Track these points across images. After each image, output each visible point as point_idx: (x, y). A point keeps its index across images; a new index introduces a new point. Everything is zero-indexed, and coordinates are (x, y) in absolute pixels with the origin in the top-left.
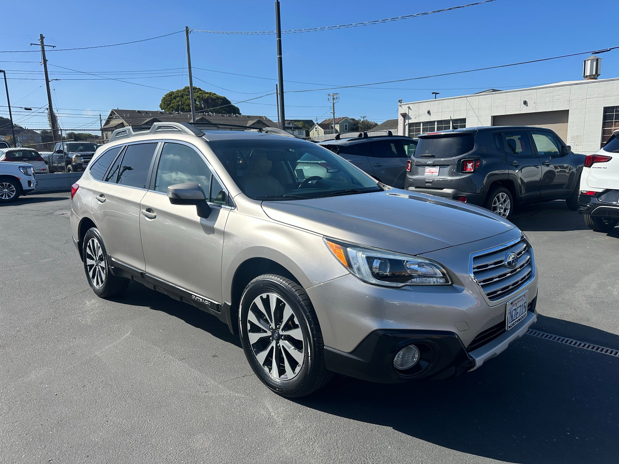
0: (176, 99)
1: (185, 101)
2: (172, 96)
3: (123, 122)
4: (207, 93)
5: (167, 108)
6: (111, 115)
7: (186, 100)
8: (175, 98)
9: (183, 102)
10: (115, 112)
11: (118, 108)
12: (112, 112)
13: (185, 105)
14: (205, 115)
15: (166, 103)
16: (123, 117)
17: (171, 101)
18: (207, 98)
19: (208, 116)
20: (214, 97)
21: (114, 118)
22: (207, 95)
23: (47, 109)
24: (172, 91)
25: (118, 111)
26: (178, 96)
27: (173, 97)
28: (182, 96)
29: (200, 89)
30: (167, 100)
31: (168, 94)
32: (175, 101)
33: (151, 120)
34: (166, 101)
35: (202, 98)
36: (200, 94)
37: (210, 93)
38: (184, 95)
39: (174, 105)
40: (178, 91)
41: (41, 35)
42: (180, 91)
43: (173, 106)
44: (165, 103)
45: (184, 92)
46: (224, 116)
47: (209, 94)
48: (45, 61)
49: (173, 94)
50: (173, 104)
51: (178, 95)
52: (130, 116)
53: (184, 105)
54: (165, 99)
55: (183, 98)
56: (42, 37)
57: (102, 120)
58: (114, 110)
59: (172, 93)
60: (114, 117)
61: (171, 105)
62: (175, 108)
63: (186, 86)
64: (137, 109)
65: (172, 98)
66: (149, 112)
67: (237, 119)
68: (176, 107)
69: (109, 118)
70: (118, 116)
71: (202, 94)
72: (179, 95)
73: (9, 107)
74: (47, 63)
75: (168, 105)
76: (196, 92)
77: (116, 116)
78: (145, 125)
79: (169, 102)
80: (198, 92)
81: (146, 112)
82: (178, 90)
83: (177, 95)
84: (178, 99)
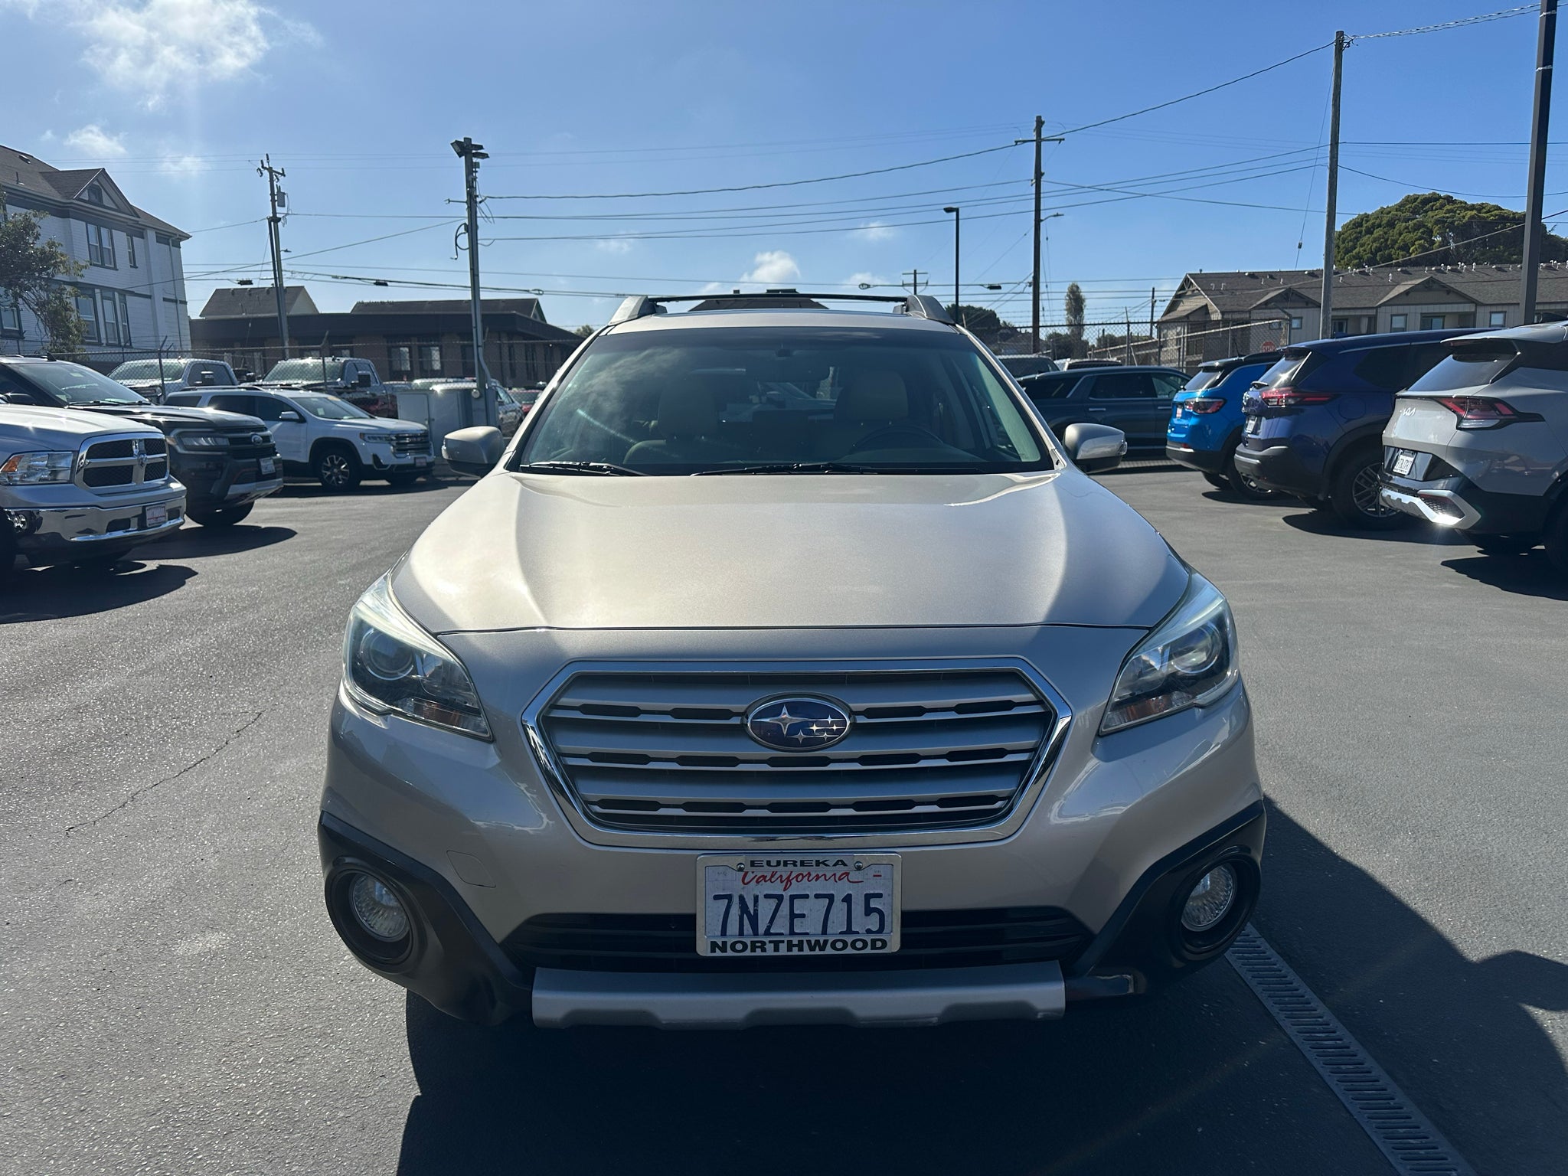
0: (1372, 233)
1: (1397, 236)
2: (1362, 226)
3: (1206, 305)
4: (1473, 207)
5: (1344, 259)
6: (1182, 288)
7: (1400, 234)
8: (1369, 231)
9: (1392, 240)
10: (1193, 281)
11: (1201, 270)
12: (1185, 281)
13: (1396, 246)
14: (1443, 272)
15: (1342, 246)
16: (1208, 292)
17: (1358, 241)
18: (1469, 224)
19: (1451, 274)
20: (1492, 215)
21: (1187, 294)
22: (1470, 213)
23: (1030, 283)
24: (1366, 214)
25: (1200, 278)
26: (1379, 226)
27: (1364, 229)
28: (1391, 224)
29: (1449, 200)
30: (1346, 239)
31: (1351, 221)
32: (1369, 238)
33: (1279, 294)
34: (1344, 243)
35: (1453, 223)
36: (1449, 211)
37: (1481, 208)
38: (1399, 219)
39: (1365, 251)
40: (1382, 211)
41: (1039, 119)
42: (1389, 209)
43: (1359, 252)
44: (1339, 247)
45: (1399, 213)
46: (1504, 271)
47: (1476, 210)
48: (1039, 174)
49: (1367, 221)
50: (1361, 249)
51: (1381, 221)
52: (1228, 288)
53: (1393, 248)
54: (1340, 236)
55: (1394, 228)
56: (1040, 123)
57: (1156, 301)
58: (1190, 275)
59: (1362, 220)
60: (1189, 293)
61: (1357, 250)
62: (1365, 257)
63: (1407, 195)
64: (1247, 270)
65: (1360, 232)
66: (1279, 274)
67: (1551, 275)
68: (1369, 255)
69: (1177, 296)
70: (1197, 290)
71: (1455, 212)
72: (1384, 222)
73: (957, 285)
74: (1043, 178)
75: (1348, 251)
76: (1436, 209)
77: (1194, 291)
78: (1263, 309)
79: (1351, 244)
80: (1442, 206)
81: (1272, 276)
82: (1382, 208)
83: (1378, 221)
84: (1377, 233)
